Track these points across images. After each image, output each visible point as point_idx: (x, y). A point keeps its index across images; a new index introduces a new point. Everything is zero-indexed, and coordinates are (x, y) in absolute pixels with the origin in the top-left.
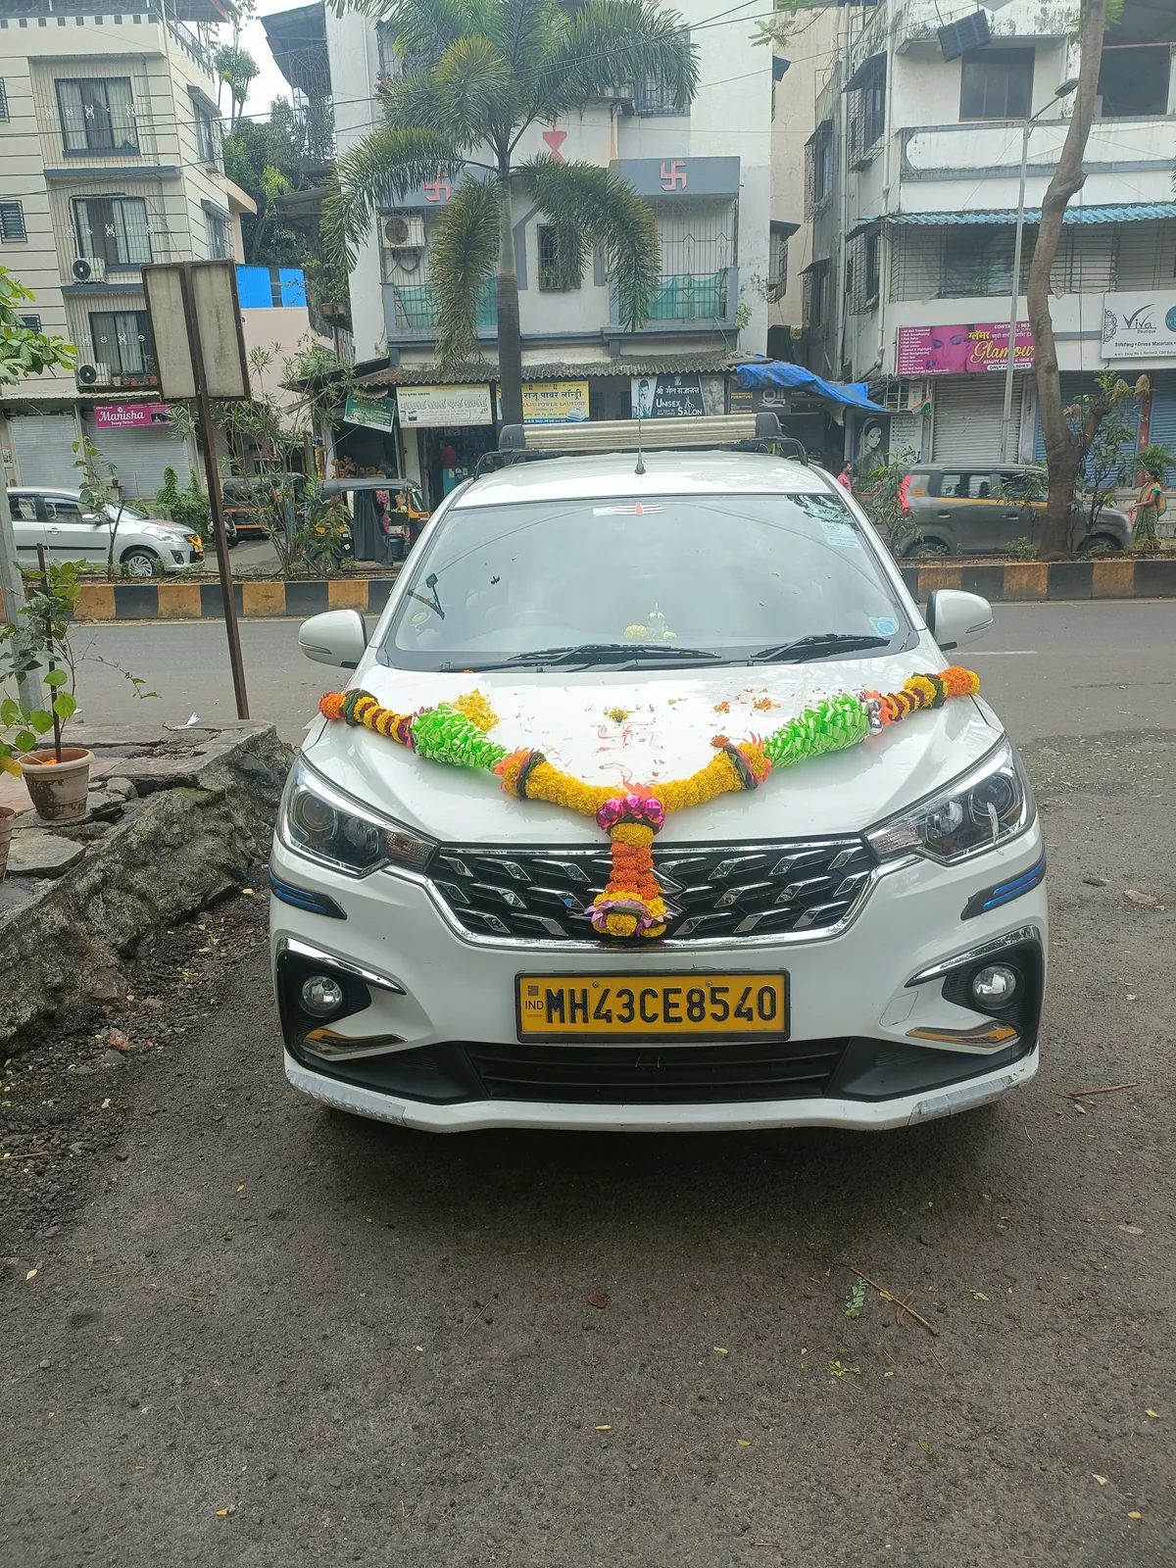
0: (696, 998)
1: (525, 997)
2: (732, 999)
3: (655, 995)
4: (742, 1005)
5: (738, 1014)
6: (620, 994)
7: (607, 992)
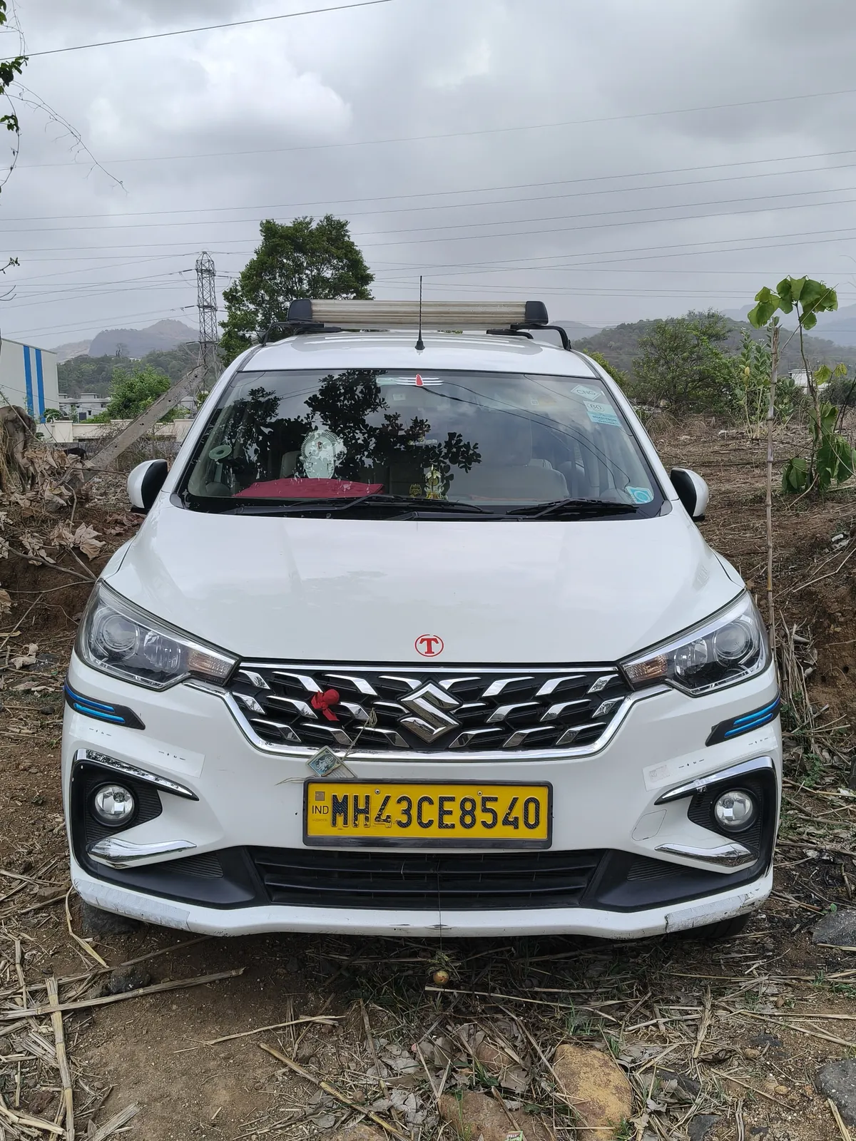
0: (468, 806)
1: (312, 802)
2: (501, 808)
3: (431, 802)
4: (509, 814)
5: (506, 822)
6: (399, 801)
7: (387, 798)
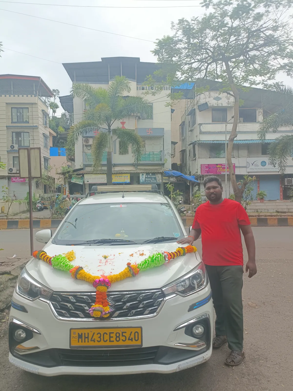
0: (118, 335)
1: (72, 335)
2: (127, 335)
3: (107, 334)
4: (130, 337)
5: (129, 339)
6: (97, 334)
7: (94, 333)
